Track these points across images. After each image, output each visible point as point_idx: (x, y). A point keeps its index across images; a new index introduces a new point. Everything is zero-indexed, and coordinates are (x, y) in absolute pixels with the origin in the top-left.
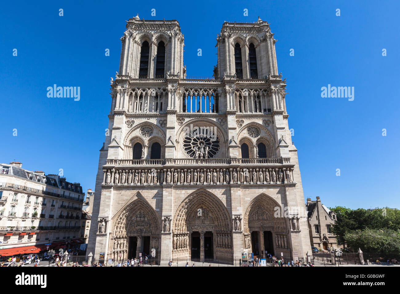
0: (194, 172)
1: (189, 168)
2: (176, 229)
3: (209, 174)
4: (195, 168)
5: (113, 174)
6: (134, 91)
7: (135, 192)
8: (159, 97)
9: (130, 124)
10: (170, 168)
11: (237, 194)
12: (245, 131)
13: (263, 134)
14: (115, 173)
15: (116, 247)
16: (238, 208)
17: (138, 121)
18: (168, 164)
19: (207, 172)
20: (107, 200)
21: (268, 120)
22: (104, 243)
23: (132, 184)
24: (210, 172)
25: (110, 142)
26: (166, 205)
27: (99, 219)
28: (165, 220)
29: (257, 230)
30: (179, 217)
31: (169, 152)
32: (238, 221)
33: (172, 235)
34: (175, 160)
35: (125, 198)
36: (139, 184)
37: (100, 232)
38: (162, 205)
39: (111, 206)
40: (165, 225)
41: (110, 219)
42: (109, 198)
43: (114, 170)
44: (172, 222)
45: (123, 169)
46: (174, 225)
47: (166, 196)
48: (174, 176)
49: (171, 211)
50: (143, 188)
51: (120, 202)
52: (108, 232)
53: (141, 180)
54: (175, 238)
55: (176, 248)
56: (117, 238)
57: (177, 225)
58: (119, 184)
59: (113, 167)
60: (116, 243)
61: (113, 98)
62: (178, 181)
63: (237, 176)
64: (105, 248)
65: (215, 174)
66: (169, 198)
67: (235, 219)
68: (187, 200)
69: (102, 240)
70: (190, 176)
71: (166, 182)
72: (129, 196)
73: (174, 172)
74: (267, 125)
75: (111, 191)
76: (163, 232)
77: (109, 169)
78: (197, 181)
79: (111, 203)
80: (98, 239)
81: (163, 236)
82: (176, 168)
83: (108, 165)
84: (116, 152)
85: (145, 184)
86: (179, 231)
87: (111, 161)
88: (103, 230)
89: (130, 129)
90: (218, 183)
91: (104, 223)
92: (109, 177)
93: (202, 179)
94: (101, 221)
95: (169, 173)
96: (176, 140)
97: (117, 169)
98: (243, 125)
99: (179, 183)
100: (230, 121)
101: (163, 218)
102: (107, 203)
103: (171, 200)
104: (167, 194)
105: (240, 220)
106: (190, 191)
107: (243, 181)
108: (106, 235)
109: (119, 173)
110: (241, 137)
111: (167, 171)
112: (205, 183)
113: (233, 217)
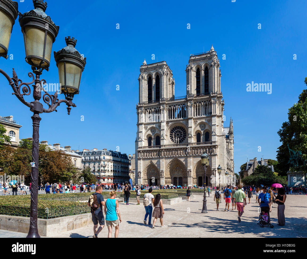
0: (172, 151)
1: (170, 149)
2: (166, 176)
3: (179, 151)
4: (173, 149)
5: (141, 153)
6: (146, 110)
7: (150, 161)
8: (157, 112)
9: (146, 128)
10: (163, 149)
11: (190, 160)
12: (198, 127)
13: (207, 128)
14: (142, 153)
15: (145, 183)
16: (190, 166)
17: (149, 127)
18: (162, 148)
19: (178, 150)
20: (140, 164)
21: (210, 120)
22: (140, 181)
23: (149, 157)
24: (179, 150)
25: (139, 139)
26: (162, 166)
27: (138, 172)
28: (161, 172)
29: (201, 176)
30: (167, 171)
31: (162, 142)
32: (190, 172)
33: (164, 178)
34: (165, 146)
35: (146, 163)
36: (151, 157)
37: (139, 177)
38: (160, 166)
39: (142, 167)
40: (161, 174)
41: (142, 172)
42: (141, 163)
43: (141, 151)
44: (164, 173)
45: (145, 151)
46: (165, 174)
47: (162, 162)
48: (164, 153)
49: (164, 168)
50: (152, 159)
51: (145, 165)
52: (142, 177)
53: (152, 155)
54: (166, 179)
55: (167, 183)
56: (145, 179)
57: (167, 174)
58: (144, 158)
59: (141, 150)
60: (145, 181)
61: (137, 114)
62: (166, 155)
63: (191, 152)
64: (141, 183)
65: (181, 151)
66: (162, 163)
67: (189, 171)
68: (170, 164)
69: (140, 180)
70: (171, 153)
71: (161, 156)
72: (148, 162)
73: (164, 151)
74: (209, 122)
75: (141, 161)
76: (161, 177)
77: (139, 151)
78: (174, 155)
79: (142, 166)
80: (138, 179)
81: (161, 179)
82: (165, 149)
83: (139, 150)
84: (141, 144)
85: (154, 157)
86: (168, 177)
87: (140, 147)
88: (140, 176)
89: (146, 131)
90: (183, 155)
91: (140, 173)
92: (140, 154)
93: (176, 154)
94: (139, 173)
95: (162, 152)
96: (166, 135)
97: (142, 151)
98: (197, 123)
99: (166, 156)
100: (189, 123)
101: (161, 171)
102: (140, 166)
103: (163, 164)
104: (162, 161)
105: (191, 171)
106: (171, 160)
107: (193, 154)
108: (141, 178)
109: (143, 153)
110: (196, 130)
111: (162, 151)
112: (177, 156)
113: (188, 170)
